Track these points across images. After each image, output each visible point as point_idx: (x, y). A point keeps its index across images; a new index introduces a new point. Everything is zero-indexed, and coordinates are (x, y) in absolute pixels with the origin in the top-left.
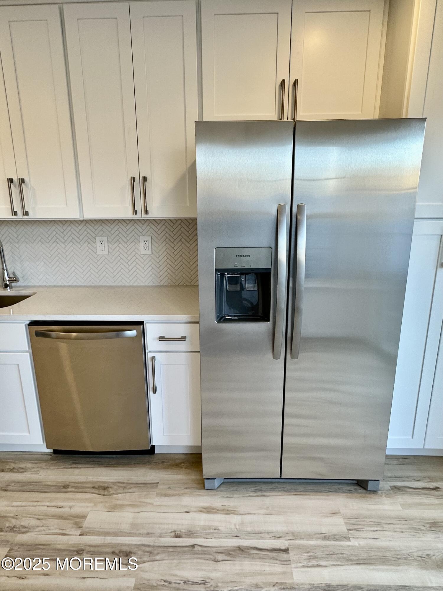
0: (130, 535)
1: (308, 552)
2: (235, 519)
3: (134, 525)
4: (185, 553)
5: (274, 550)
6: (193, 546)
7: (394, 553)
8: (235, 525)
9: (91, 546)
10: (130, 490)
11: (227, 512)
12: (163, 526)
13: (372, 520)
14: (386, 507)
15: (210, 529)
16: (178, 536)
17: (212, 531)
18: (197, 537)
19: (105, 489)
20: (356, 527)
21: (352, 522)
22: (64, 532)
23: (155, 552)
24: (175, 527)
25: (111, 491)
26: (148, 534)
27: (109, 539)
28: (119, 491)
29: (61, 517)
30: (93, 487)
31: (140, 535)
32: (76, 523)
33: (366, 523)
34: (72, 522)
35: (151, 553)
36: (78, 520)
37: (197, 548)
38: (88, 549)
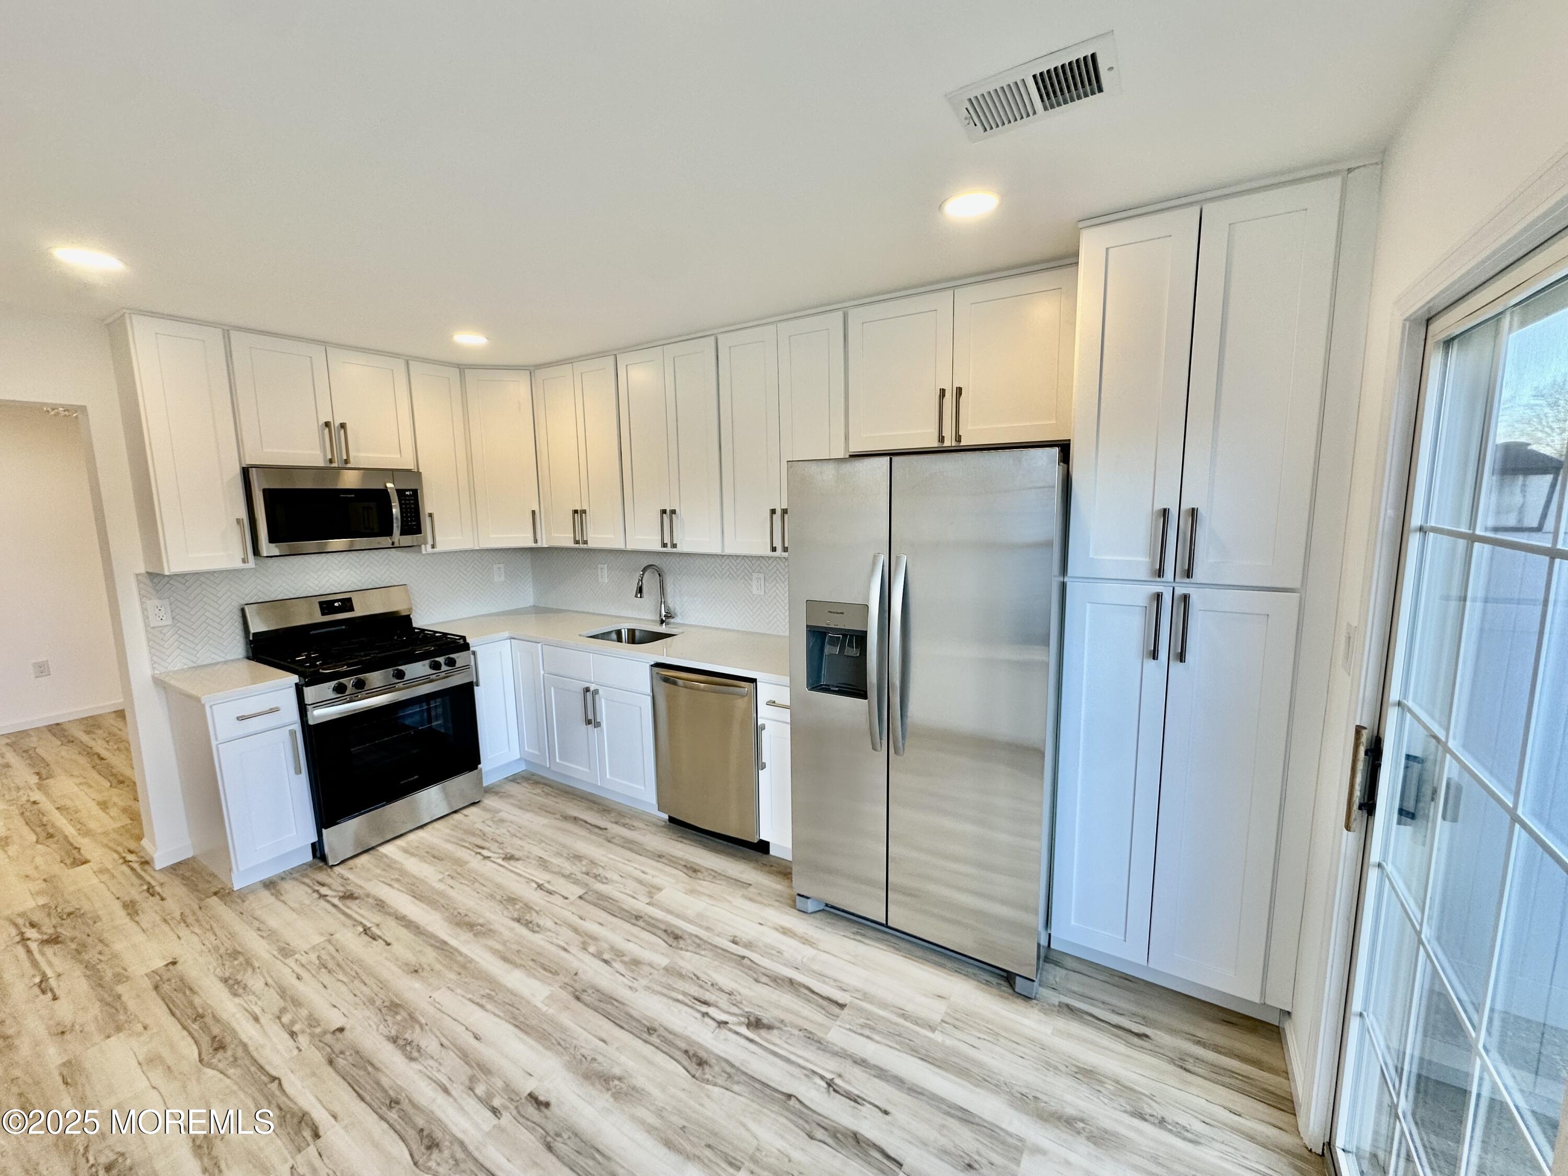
0: (690, 922)
1: (868, 1019)
2: (809, 951)
3: (700, 915)
4: (730, 960)
5: (828, 999)
6: (743, 957)
7: (986, 1072)
8: (804, 957)
9: (650, 917)
10: (718, 882)
11: (806, 941)
12: (726, 927)
13: (990, 1027)
14: (1026, 1022)
15: (772, 949)
16: (734, 942)
17: (774, 952)
18: (753, 951)
19: (695, 871)
20: (957, 1023)
21: (958, 1016)
22: (635, 896)
23: (703, 947)
24: (738, 934)
25: (699, 874)
26: (708, 929)
27: (670, 919)
28: (707, 878)
29: (640, 882)
30: (685, 866)
31: (700, 926)
32: (650, 892)
33: (976, 1025)
34: (647, 890)
35: (699, 945)
36: (654, 891)
37: (746, 961)
38: (646, 918)
